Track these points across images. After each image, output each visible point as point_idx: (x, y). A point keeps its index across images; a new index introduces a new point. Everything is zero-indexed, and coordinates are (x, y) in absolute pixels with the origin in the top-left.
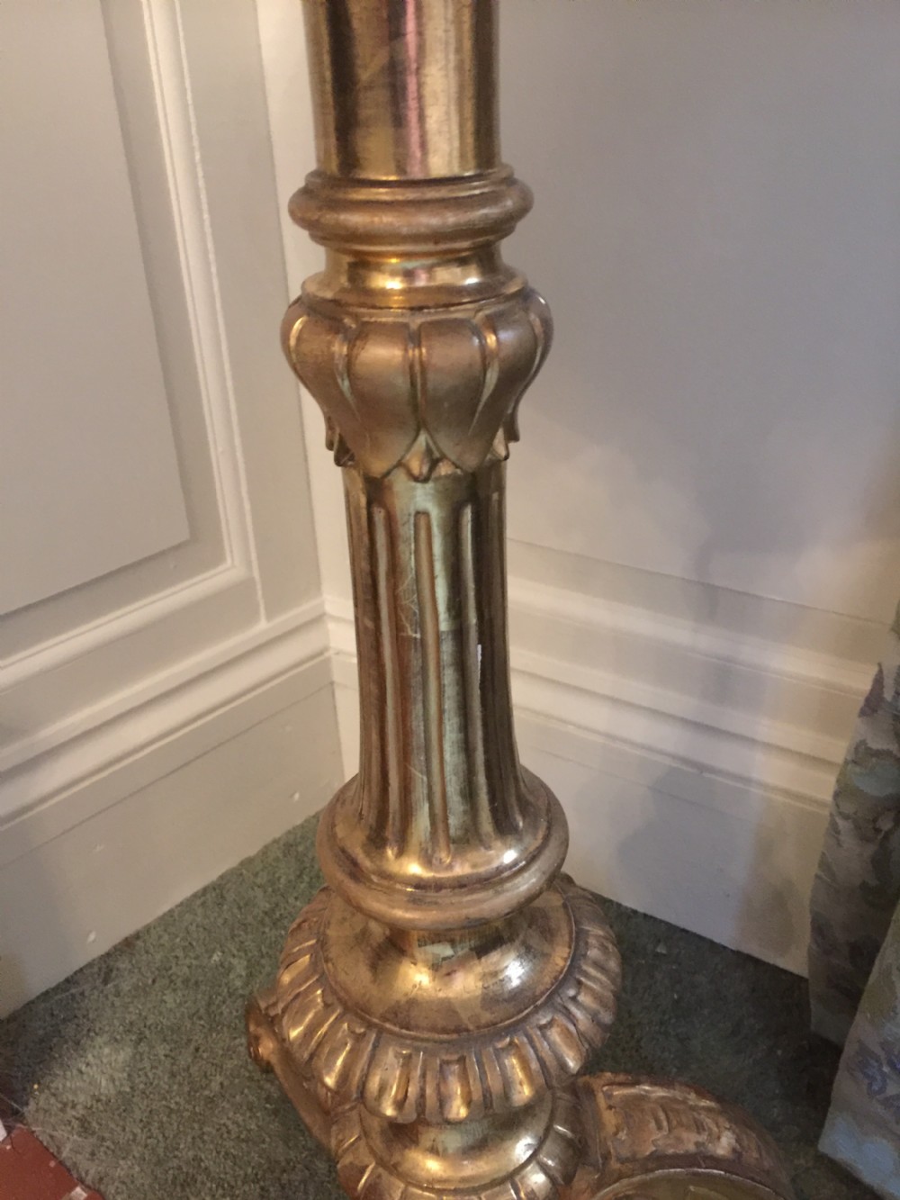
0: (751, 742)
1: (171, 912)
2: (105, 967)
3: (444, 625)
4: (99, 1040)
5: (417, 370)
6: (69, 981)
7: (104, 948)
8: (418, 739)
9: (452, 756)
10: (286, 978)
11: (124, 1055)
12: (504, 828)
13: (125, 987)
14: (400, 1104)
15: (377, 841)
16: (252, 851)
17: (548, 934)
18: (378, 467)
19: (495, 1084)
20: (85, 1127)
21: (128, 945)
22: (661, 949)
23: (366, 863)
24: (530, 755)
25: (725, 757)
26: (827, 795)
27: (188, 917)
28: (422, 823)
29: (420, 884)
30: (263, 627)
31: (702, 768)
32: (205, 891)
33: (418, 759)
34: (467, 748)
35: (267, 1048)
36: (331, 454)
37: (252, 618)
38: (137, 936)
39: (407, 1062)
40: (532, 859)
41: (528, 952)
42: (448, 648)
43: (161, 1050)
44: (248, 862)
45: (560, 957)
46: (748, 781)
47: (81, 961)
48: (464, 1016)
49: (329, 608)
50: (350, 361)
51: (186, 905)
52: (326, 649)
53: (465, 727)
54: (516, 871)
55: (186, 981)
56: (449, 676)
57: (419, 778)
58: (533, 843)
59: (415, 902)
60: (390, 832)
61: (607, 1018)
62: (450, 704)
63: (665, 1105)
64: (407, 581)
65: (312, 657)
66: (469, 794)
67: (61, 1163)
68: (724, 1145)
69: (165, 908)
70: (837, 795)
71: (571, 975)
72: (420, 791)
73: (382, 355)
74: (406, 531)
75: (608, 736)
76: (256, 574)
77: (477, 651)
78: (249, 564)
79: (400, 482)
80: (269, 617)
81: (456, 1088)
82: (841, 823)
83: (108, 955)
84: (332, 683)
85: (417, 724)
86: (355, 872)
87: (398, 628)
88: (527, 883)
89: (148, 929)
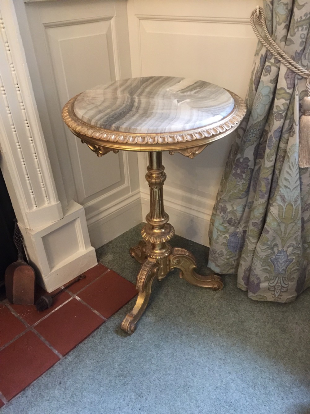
0: (204, 213)
1: (116, 238)
2: (108, 245)
3: (158, 199)
4: (109, 254)
5: (156, 182)
6: (102, 247)
7: (106, 243)
8: (155, 209)
9: (158, 210)
10: (142, 232)
11: (112, 256)
12: (163, 217)
13: (111, 247)
14: (153, 241)
15: (151, 218)
16: (128, 230)
17: (167, 228)
18: (153, 188)
19: (161, 240)
20: (108, 263)
21: (110, 242)
22: (192, 245)
23: (150, 219)
24: (166, 211)
25: (201, 215)
26: (209, 219)
27: (119, 239)
28: (155, 216)
29: (155, 221)
30: (130, 194)
31: (197, 217)
32: (121, 236)
33: (155, 211)
34: (159, 210)
35: (133, 254)
36: (149, 186)
37: (129, 192)
38: (111, 241)
39: (154, 238)
40: (165, 220)
41: (165, 230)
42: (158, 201)
43: (118, 255)
44: (127, 232)
45: (168, 230)
46: (203, 219)
47: (103, 244)
48: (159, 234)
49: (141, 191)
50: (151, 181)
51: (119, 237)
52: (140, 197)
53: (159, 208)
54: (163, 221)
55: (120, 247)
56: (158, 204)
57: (155, 212)
58: (165, 219)
59: (155, 223)
60: (153, 217)
61: (173, 236)
62: (158, 206)
63: (181, 250)
64: (155, 196)
65: (138, 199)
66: (160, 214)
67: (106, 267)
68: (187, 254)
69: (115, 237)
70: (211, 220)
71: (169, 232)
72: (155, 214)
73: (153, 181)
74: (155, 192)
75: (184, 212)
76: (130, 185)
77: (160, 202)
78: (129, 183)
79: (154, 189)
80: (132, 192)
81: (158, 240)
82: (211, 223)
83: (108, 243)
84: (141, 203)
85: (155, 207)
86: (149, 221)
87: (154, 199)
88: (165, 222)
89: (113, 240)
